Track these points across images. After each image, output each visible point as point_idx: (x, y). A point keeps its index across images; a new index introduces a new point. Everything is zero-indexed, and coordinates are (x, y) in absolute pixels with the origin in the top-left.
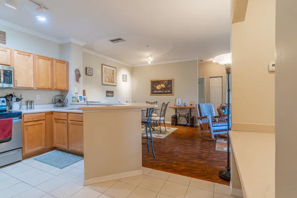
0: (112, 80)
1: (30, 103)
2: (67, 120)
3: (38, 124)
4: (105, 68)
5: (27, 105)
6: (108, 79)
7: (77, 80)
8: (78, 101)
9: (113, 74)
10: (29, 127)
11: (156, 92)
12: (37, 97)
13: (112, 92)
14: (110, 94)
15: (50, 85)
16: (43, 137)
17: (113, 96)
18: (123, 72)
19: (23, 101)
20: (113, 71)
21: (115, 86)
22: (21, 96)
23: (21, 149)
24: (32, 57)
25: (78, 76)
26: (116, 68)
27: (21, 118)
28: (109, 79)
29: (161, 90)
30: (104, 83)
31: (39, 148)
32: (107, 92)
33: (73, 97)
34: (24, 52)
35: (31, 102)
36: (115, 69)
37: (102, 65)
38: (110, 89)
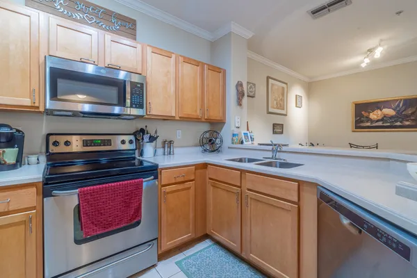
0: (282, 104)
1: (168, 145)
2: (240, 187)
3: (183, 190)
4: (273, 85)
5: (164, 147)
6: (275, 102)
7: (240, 104)
8: (242, 143)
9: (283, 94)
10: (170, 195)
11: (369, 124)
12: (179, 134)
13: (282, 126)
14: (278, 129)
15: (198, 112)
16: (191, 215)
17: (282, 133)
18: (297, 91)
19: (159, 141)
20: (283, 88)
21: (286, 115)
22: (156, 132)
23: (155, 242)
24: (173, 59)
25: (240, 95)
26: (286, 84)
27: (156, 178)
28: (277, 104)
29: (382, 120)
30: (271, 110)
31: (185, 237)
32: (274, 125)
33: (234, 135)
34: (161, 50)
35: (170, 142)
36: (284, 85)
37: (268, 78)
38: (278, 120)
